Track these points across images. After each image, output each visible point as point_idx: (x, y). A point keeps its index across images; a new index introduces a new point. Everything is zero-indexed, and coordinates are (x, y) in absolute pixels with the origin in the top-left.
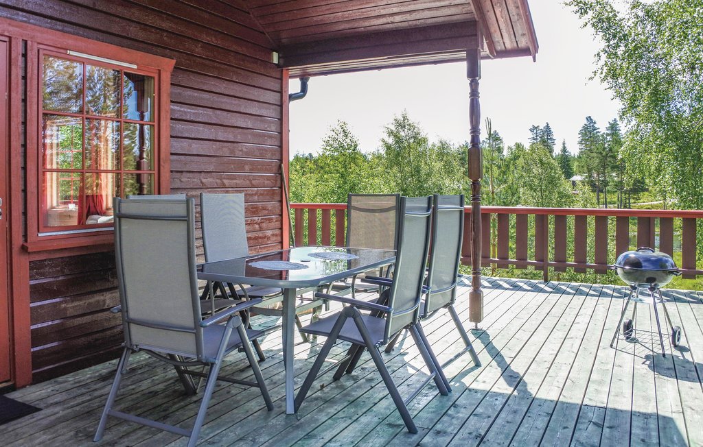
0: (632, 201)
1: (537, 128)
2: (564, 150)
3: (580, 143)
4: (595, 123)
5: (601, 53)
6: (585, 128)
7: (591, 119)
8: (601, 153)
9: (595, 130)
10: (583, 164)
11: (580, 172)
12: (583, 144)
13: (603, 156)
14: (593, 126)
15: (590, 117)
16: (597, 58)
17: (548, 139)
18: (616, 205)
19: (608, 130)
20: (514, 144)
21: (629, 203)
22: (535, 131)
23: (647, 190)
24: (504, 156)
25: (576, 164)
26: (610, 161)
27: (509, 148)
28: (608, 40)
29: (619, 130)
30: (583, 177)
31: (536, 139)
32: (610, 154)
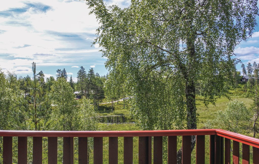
0: (99, 102)
1: (60, 70)
2: (71, 80)
3: (78, 77)
4: (84, 69)
5: (100, 29)
6: (80, 71)
7: (83, 68)
8: (87, 82)
9: (84, 72)
10: (79, 86)
11: (78, 90)
12: (79, 78)
13: (88, 84)
14: (83, 70)
15: (82, 67)
16: (97, 32)
17: (64, 75)
18: (93, 104)
19: (89, 72)
20: (50, 77)
21: (98, 103)
22: (59, 72)
23: (105, 98)
24: (45, 82)
25: (76, 86)
26: (90, 86)
27: (47, 79)
28: (104, 22)
29: (94, 73)
30: (80, 92)
31: (59, 75)
32: (91, 83)
